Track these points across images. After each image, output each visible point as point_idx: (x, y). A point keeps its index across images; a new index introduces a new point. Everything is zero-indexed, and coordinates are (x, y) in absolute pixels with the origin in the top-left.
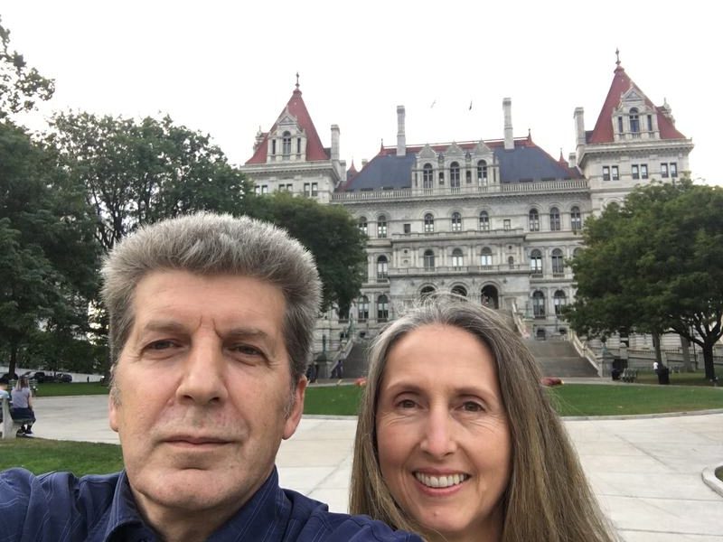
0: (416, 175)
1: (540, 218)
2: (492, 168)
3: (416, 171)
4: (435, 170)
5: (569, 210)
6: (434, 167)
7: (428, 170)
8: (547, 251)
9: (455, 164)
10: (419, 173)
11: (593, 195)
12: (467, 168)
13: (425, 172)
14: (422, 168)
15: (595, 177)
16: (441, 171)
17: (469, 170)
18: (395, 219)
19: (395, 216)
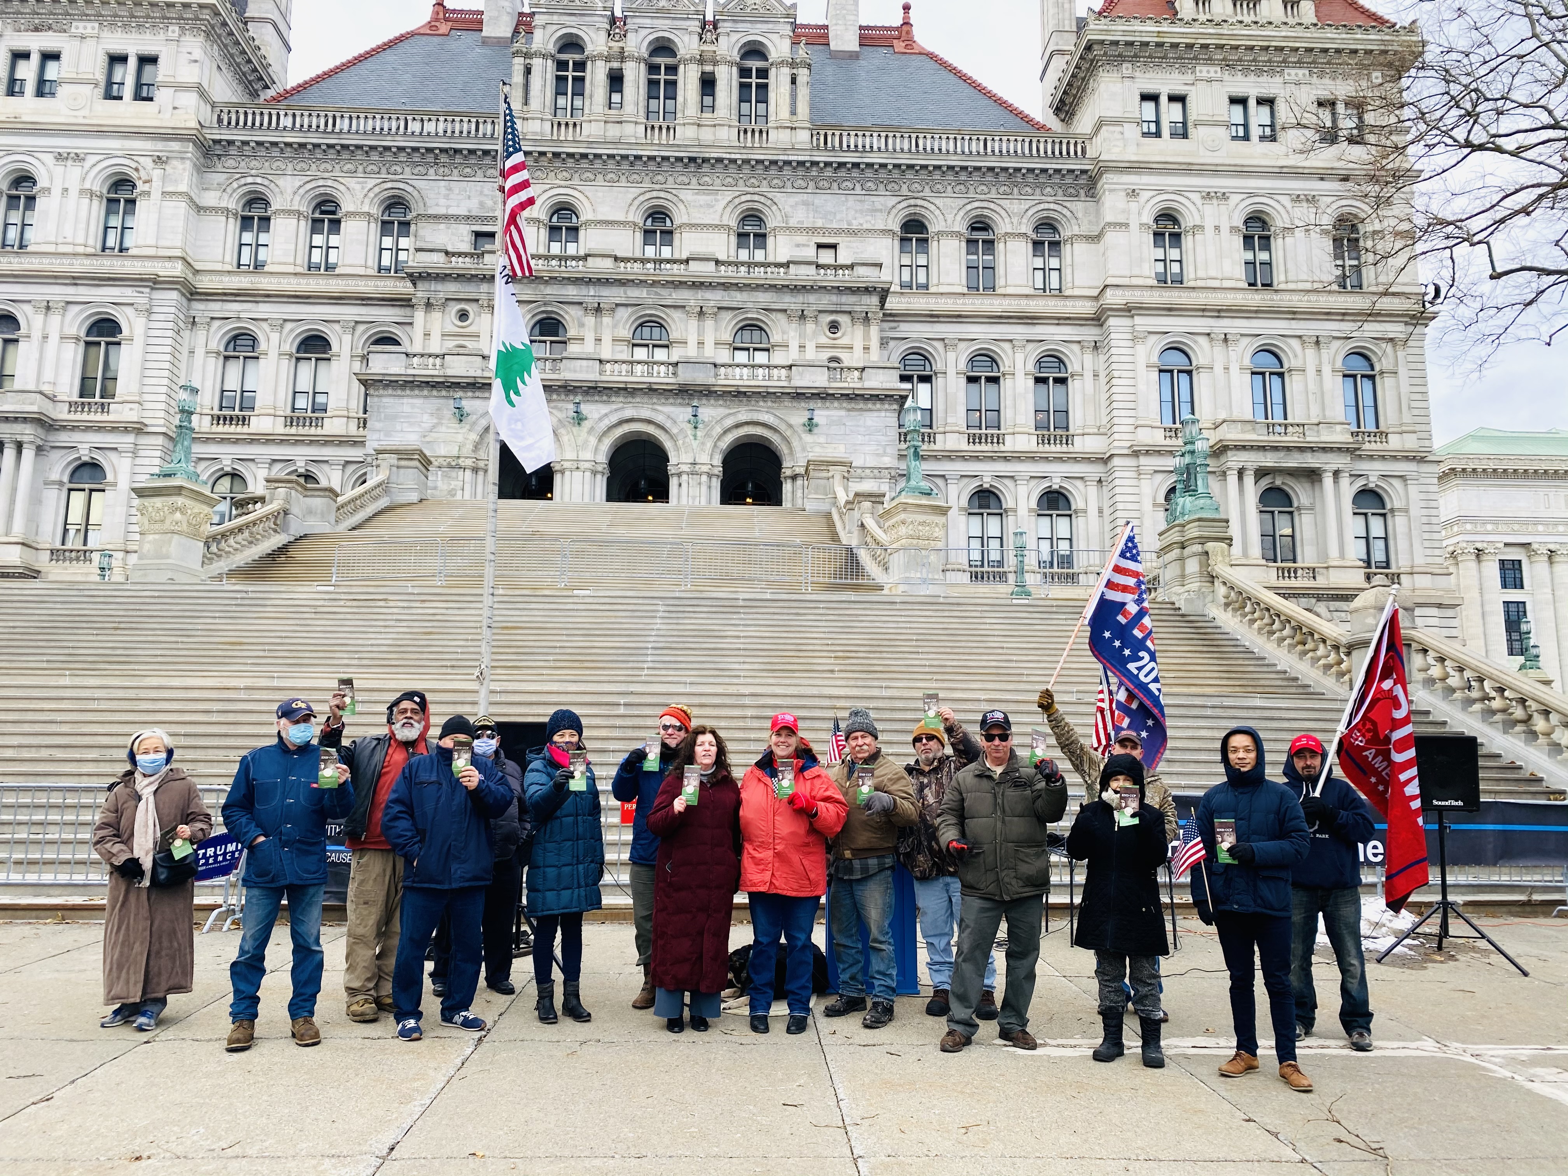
0: (528, 71)
1: (933, 245)
2: (786, 71)
3: (527, 55)
4: (593, 58)
5: (1027, 228)
6: (590, 49)
7: (571, 57)
8: (951, 356)
9: (663, 47)
10: (537, 63)
11: (1108, 180)
12: (701, 61)
13: (562, 65)
14: (551, 48)
15: (1117, 122)
16: (616, 65)
17: (708, 68)
18: (442, 211)
19: (442, 201)
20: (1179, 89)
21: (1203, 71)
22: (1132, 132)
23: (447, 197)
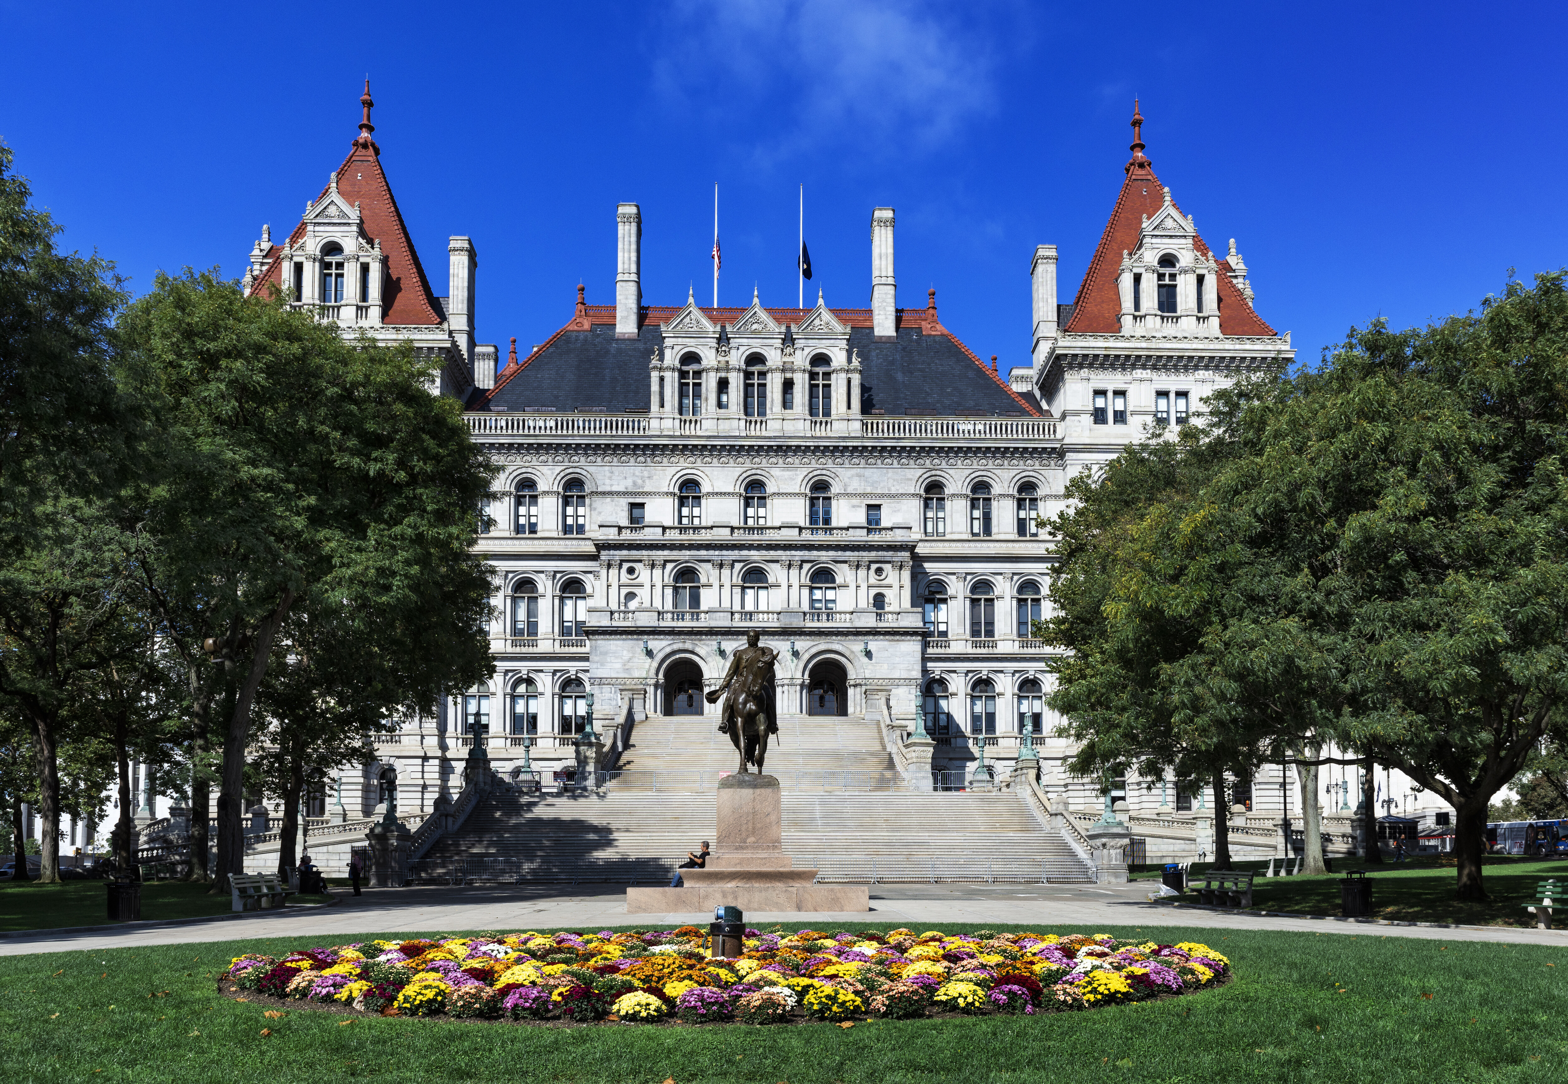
0: (662, 379)
1: (948, 504)
2: (843, 376)
3: (661, 369)
4: (707, 370)
5: (1013, 491)
6: (705, 363)
7: (690, 369)
8: (960, 585)
9: (756, 359)
10: (668, 375)
11: (1069, 456)
12: (783, 371)
13: (684, 375)
14: (677, 363)
15: (1077, 413)
16: (723, 375)
17: (788, 375)
18: (607, 489)
19: (607, 482)
20: (1121, 386)
21: (1139, 373)
22: (1088, 419)
23: (610, 478)
